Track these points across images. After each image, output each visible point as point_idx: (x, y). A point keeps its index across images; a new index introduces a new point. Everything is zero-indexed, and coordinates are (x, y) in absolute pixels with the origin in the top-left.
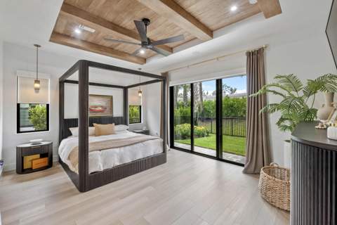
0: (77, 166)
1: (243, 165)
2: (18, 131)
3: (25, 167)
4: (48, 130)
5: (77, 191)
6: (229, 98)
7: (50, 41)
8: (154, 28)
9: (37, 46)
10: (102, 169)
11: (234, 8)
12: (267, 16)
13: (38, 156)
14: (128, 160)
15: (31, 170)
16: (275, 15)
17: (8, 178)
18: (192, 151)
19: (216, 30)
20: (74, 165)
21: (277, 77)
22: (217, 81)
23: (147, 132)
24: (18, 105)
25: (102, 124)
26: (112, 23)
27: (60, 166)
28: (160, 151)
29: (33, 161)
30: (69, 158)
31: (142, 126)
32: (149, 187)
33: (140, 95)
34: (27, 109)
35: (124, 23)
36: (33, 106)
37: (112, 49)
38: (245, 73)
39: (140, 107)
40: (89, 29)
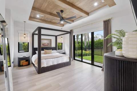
0: (37, 64)
1: (102, 67)
2: (19, 52)
3: (21, 65)
4: (28, 51)
5: (37, 74)
6: (100, 39)
7: (29, 20)
8: (65, 13)
9: (25, 22)
10: (46, 66)
11: (96, 4)
12: (110, 6)
13: (25, 61)
14: (56, 63)
15: (22, 66)
16: (113, 6)
17: (15, 68)
18: (82, 61)
19: (90, 12)
20: (36, 64)
21: (116, 31)
22: (92, 33)
23: (64, 53)
24: (19, 43)
25: (47, 50)
26: (50, 13)
27: (32, 65)
28: (68, 60)
29: (23, 62)
30: (35, 62)
31: (62, 51)
32: (63, 74)
33: (62, 39)
34: (22, 44)
35: (54, 12)
36: (24, 43)
37: (51, 21)
38: (103, 29)
39: (62, 43)
40: (42, 15)
